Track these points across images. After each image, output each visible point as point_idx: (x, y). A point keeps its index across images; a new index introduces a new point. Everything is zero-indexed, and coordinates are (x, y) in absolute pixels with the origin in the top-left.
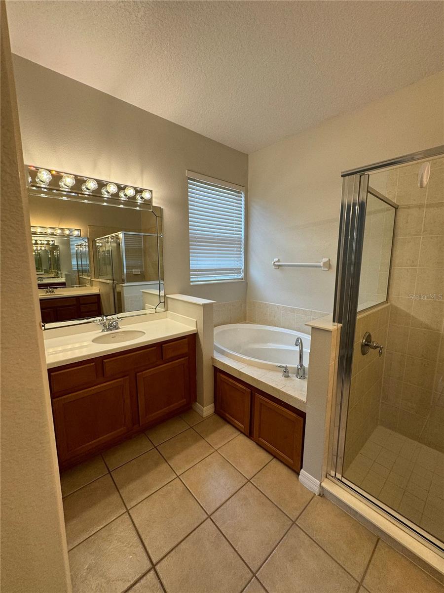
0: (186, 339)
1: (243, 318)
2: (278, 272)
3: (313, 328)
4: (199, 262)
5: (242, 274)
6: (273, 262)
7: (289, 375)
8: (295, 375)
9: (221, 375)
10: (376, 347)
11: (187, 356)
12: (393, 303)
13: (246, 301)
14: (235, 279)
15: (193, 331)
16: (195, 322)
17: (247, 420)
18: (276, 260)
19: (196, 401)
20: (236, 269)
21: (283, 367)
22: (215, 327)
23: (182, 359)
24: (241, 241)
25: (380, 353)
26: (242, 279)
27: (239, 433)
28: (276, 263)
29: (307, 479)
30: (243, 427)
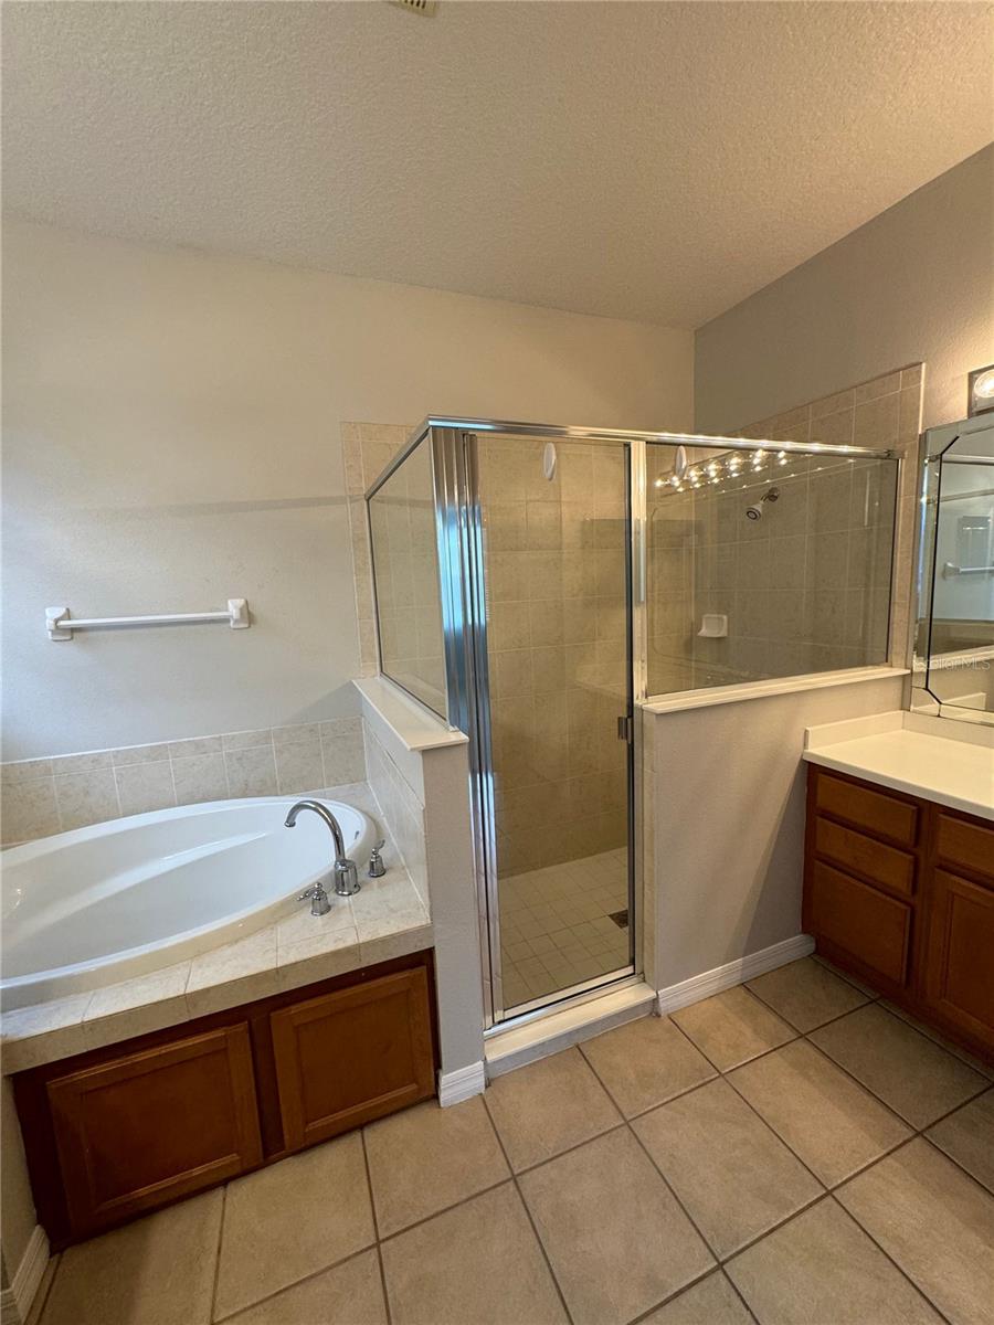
17: (248, 1125)
28: (62, 623)
29: (459, 1083)
30: (235, 1157)
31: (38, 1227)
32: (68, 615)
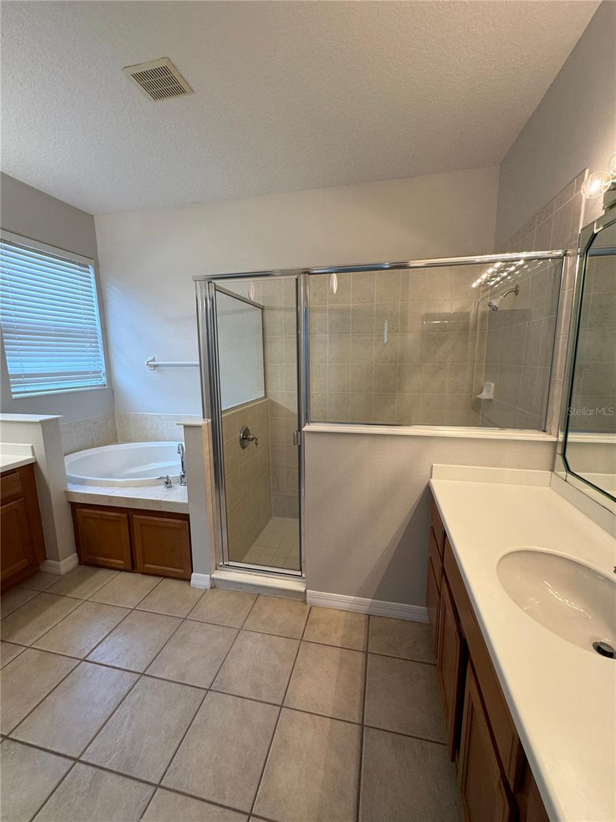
0: (18, 473)
1: (113, 438)
2: (154, 373)
3: (185, 426)
4: (25, 364)
5: (104, 379)
6: (146, 362)
7: (172, 485)
8: (179, 484)
9: (83, 510)
10: (253, 439)
11: (21, 497)
12: (270, 398)
13: (113, 414)
14: (93, 386)
15: (29, 460)
16: (30, 448)
17: (127, 553)
18: (150, 358)
19: (47, 559)
20: (93, 372)
21: (163, 478)
22: (66, 455)
23: (13, 503)
24: (96, 333)
25: (257, 444)
26: (105, 385)
27: (118, 572)
28: (149, 363)
29: (199, 579)
30: (122, 562)
31: (76, 554)
32: (154, 360)
